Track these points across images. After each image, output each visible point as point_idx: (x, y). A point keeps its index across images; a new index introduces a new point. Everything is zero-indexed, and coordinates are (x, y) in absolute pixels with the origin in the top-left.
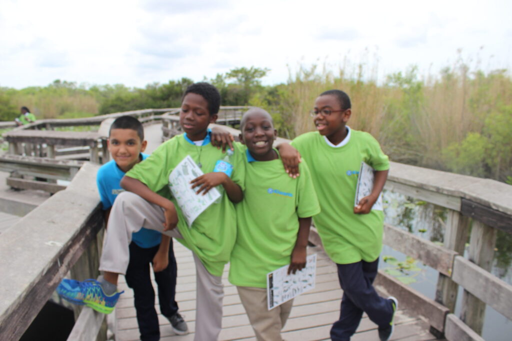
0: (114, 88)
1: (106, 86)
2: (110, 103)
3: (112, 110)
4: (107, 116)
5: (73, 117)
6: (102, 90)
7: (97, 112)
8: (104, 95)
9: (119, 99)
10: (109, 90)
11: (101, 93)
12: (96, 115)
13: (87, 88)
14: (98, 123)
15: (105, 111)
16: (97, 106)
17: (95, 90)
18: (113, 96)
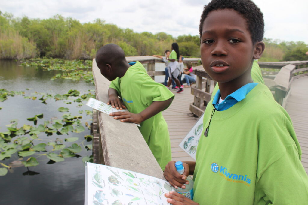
0: (296, 44)
1: (291, 43)
2: (292, 54)
3: (293, 58)
4: (288, 62)
5: (265, 61)
6: (288, 45)
7: (281, 59)
8: (289, 48)
9: (299, 51)
10: (292, 44)
11: (287, 47)
12: (280, 61)
13: (278, 43)
14: (280, 67)
15: (287, 59)
16: (283, 55)
17: (283, 44)
18: (295, 49)
